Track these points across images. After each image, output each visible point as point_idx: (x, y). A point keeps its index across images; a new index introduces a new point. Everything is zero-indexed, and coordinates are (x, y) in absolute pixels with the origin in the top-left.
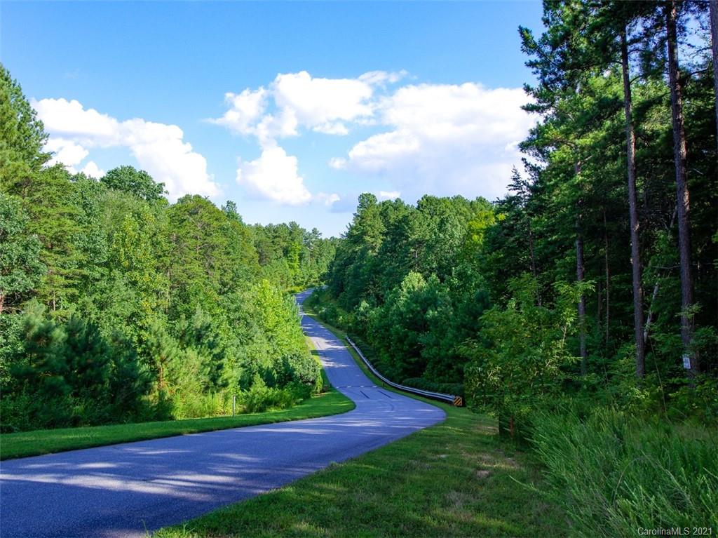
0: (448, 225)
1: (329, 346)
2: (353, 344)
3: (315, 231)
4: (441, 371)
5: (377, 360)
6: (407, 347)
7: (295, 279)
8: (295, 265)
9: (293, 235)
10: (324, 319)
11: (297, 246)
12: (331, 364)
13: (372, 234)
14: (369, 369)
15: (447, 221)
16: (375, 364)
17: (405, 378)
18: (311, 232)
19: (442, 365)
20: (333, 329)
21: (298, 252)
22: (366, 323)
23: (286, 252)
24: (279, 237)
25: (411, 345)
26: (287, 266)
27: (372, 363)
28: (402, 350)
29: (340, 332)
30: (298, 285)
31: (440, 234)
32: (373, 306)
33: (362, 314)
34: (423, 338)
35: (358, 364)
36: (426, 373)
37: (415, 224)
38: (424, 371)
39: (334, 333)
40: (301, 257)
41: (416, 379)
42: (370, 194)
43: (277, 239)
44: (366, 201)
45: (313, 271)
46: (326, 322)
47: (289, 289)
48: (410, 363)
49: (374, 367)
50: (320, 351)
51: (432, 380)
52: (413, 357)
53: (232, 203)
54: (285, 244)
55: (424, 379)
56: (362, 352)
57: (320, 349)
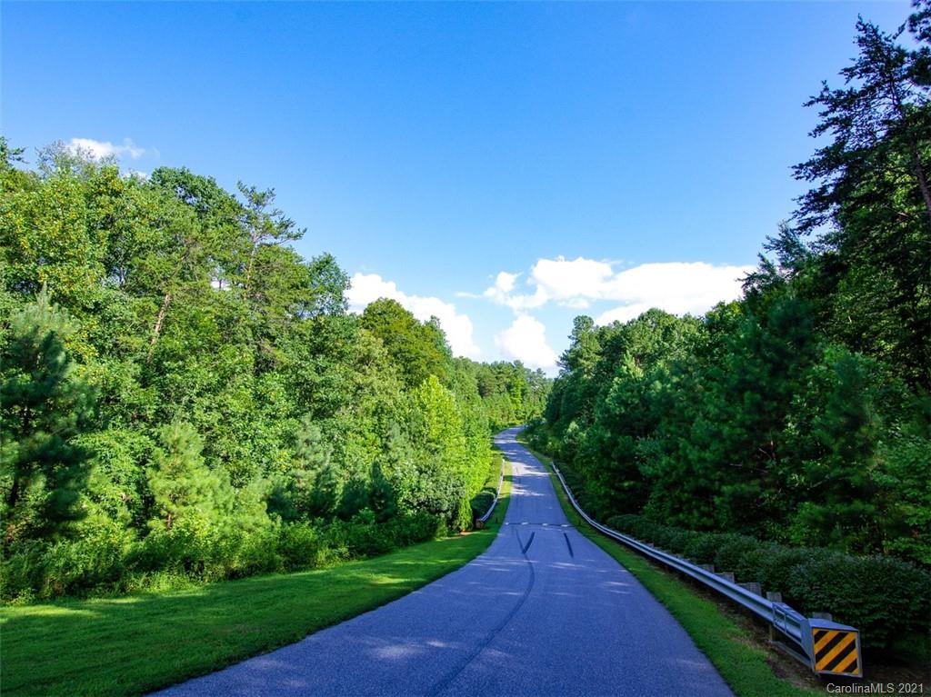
0: (675, 332)
1: (528, 472)
2: (557, 471)
3: (539, 371)
4: (681, 503)
5: (580, 489)
6: (616, 463)
7: (517, 413)
8: (518, 400)
9: (517, 372)
10: (534, 446)
11: (519, 382)
12: (522, 492)
13: (587, 356)
14: (570, 501)
15: (674, 328)
16: (577, 493)
17: (610, 515)
18: (535, 371)
19: (683, 491)
20: (540, 456)
21: (520, 388)
22: (575, 447)
23: (509, 387)
24: (503, 373)
25: (622, 459)
26: (509, 400)
27: (573, 492)
28: (608, 469)
29: (546, 459)
30: (519, 419)
31: (665, 343)
32: (583, 428)
33: (570, 437)
34: (643, 446)
35: (557, 492)
36: (648, 507)
37: (633, 334)
38: (645, 504)
39: (541, 460)
40: (523, 394)
41: (630, 518)
42: (586, 317)
43: (501, 375)
44: (582, 322)
45: (535, 408)
46: (535, 450)
47: (510, 422)
48: (619, 490)
49: (575, 498)
50: (515, 477)
51: (662, 521)
52: (627, 479)
53: (435, 318)
54: (508, 380)
55: (645, 517)
56: (566, 479)
57: (516, 475)
